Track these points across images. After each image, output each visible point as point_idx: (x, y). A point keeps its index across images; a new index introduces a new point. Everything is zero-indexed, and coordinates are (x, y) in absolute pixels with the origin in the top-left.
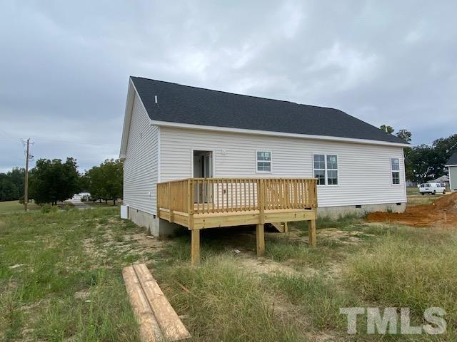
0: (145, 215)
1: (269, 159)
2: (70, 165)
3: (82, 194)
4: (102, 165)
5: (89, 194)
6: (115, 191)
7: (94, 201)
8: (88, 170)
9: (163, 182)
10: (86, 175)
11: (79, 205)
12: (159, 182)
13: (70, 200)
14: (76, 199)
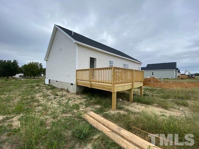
0: (63, 83)
1: (113, 64)
2: (15, 63)
3: (20, 74)
4: (28, 64)
5: (23, 74)
6: (35, 74)
7: (25, 77)
8: (23, 65)
9: (78, 69)
10: (22, 67)
11: (18, 78)
12: (77, 69)
13: (14, 76)
14: (17, 76)
